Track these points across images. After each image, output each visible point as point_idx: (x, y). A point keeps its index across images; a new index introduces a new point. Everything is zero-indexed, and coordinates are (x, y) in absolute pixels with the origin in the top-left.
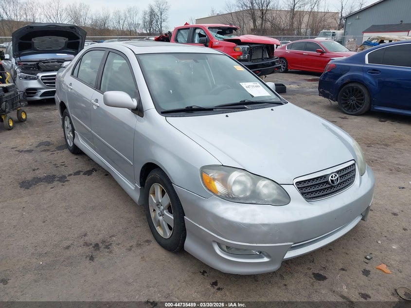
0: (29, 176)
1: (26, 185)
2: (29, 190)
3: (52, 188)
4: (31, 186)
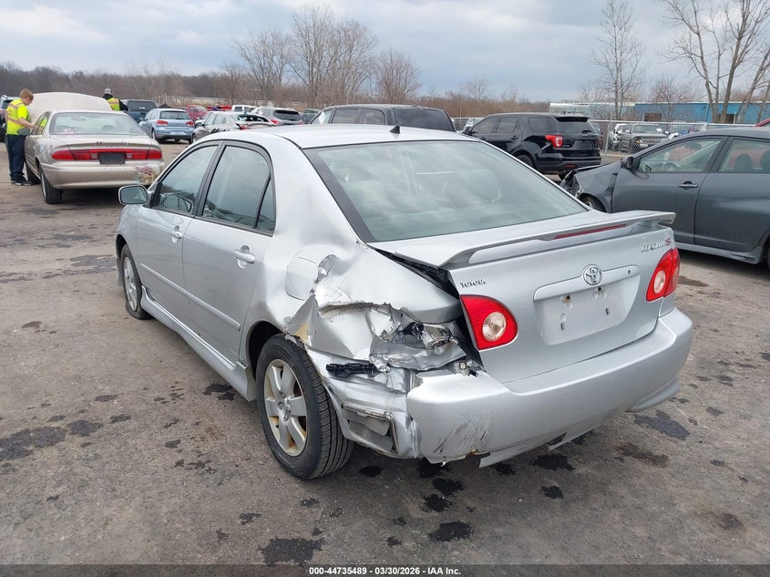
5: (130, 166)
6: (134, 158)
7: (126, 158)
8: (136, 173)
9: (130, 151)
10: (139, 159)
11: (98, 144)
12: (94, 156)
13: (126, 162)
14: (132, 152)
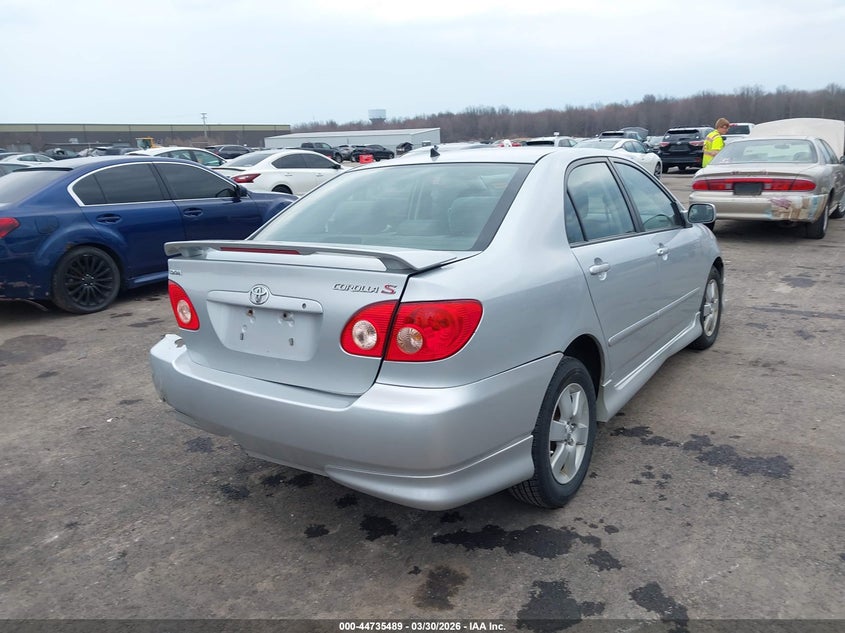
0: (752, 485)
1: (777, 468)
2: (781, 453)
3: (738, 437)
4: (769, 461)
5: (766, 198)
6: (772, 189)
7: (764, 189)
8: (769, 206)
9: (768, 181)
10: (778, 190)
11: (734, 173)
12: (729, 186)
13: (763, 193)
14: (773, 181)
